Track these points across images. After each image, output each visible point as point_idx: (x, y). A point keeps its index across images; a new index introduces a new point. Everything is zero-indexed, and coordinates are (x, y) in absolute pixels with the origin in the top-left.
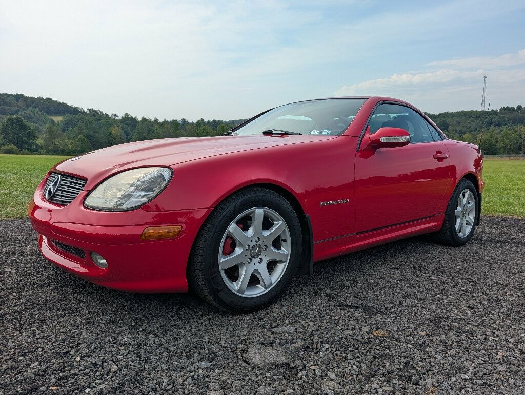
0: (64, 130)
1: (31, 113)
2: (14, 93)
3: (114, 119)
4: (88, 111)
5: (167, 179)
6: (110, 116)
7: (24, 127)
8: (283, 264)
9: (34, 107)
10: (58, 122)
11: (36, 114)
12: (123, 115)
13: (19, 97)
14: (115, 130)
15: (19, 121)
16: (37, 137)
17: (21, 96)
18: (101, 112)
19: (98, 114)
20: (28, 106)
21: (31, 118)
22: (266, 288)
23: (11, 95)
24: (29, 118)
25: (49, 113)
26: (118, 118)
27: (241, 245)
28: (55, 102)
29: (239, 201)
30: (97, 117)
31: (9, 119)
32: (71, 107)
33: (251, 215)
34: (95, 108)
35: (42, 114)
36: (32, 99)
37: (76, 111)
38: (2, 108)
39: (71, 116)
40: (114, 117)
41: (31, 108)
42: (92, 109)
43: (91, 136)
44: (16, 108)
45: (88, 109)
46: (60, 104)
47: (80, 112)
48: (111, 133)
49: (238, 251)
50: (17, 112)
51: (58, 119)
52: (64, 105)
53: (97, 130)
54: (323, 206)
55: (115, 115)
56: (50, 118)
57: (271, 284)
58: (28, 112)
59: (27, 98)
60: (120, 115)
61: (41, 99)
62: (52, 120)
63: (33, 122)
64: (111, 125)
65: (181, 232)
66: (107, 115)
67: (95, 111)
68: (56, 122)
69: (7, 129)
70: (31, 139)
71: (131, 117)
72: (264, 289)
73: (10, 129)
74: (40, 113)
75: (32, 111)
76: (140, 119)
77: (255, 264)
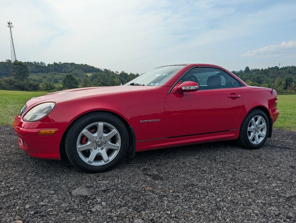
0: (92, 80)
1: (78, 72)
2: (70, 63)
3: (116, 74)
4: (104, 71)
5: (52, 108)
6: (115, 73)
7: (73, 79)
8: (117, 151)
9: (79, 69)
10: (90, 76)
11: (80, 73)
12: (121, 72)
13: (72, 64)
14: (116, 80)
15: (71, 76)
16: (79, 84)
17: (74, 63)
18: (110, 71)
19: (108, 72)
20: (76, 68)
21: (77, 74)
22: (105, 162)
23: (69, 63)
24: (76, 75)
25: (86, 72)
26: (119, 74)
27: (90, 140)
28: (89, 66)
29: (87, 119)
30: (108, 73)
31: (67, 75)
32: (96, 68)
33: (96, 126)
34: (107, 69)
35: (83, 72)
36: (78, 65)
37: (98, 70)
38: (65, 70)
39: (96, 73)
40: (116, 73)
41: (77, 70)
42: (106, 69)
43: (104, 83)
44: (71, 70)
45: (104, 69)
46: (91, 67)
47: (100, 71)
48: (114, 82)
49: (89, 143)
50: (71, 72)
51: (89, 75)
52: (93, 67)
53: (107, 80)
54: (142, 123)
55: (117, 72)
56: (86, 74)
57: (108, 160)
58: (76, 71)
59: (76, 64)
60: (120, 72)
61: (82, 65)
62: (87, 75)
63: (78, 77)
64: (115, 77)
65: (56, 132)
66: (113, 72)
67: (107, 70)
68: (89, 76)
69: (66, 80)
70: (76, 85)
71: (125, 73)
72: (104, 163)
73: (67, 80)
74: (81, 72)
75: (78, 71)
76: (129, 74)
77: (98, 150)
